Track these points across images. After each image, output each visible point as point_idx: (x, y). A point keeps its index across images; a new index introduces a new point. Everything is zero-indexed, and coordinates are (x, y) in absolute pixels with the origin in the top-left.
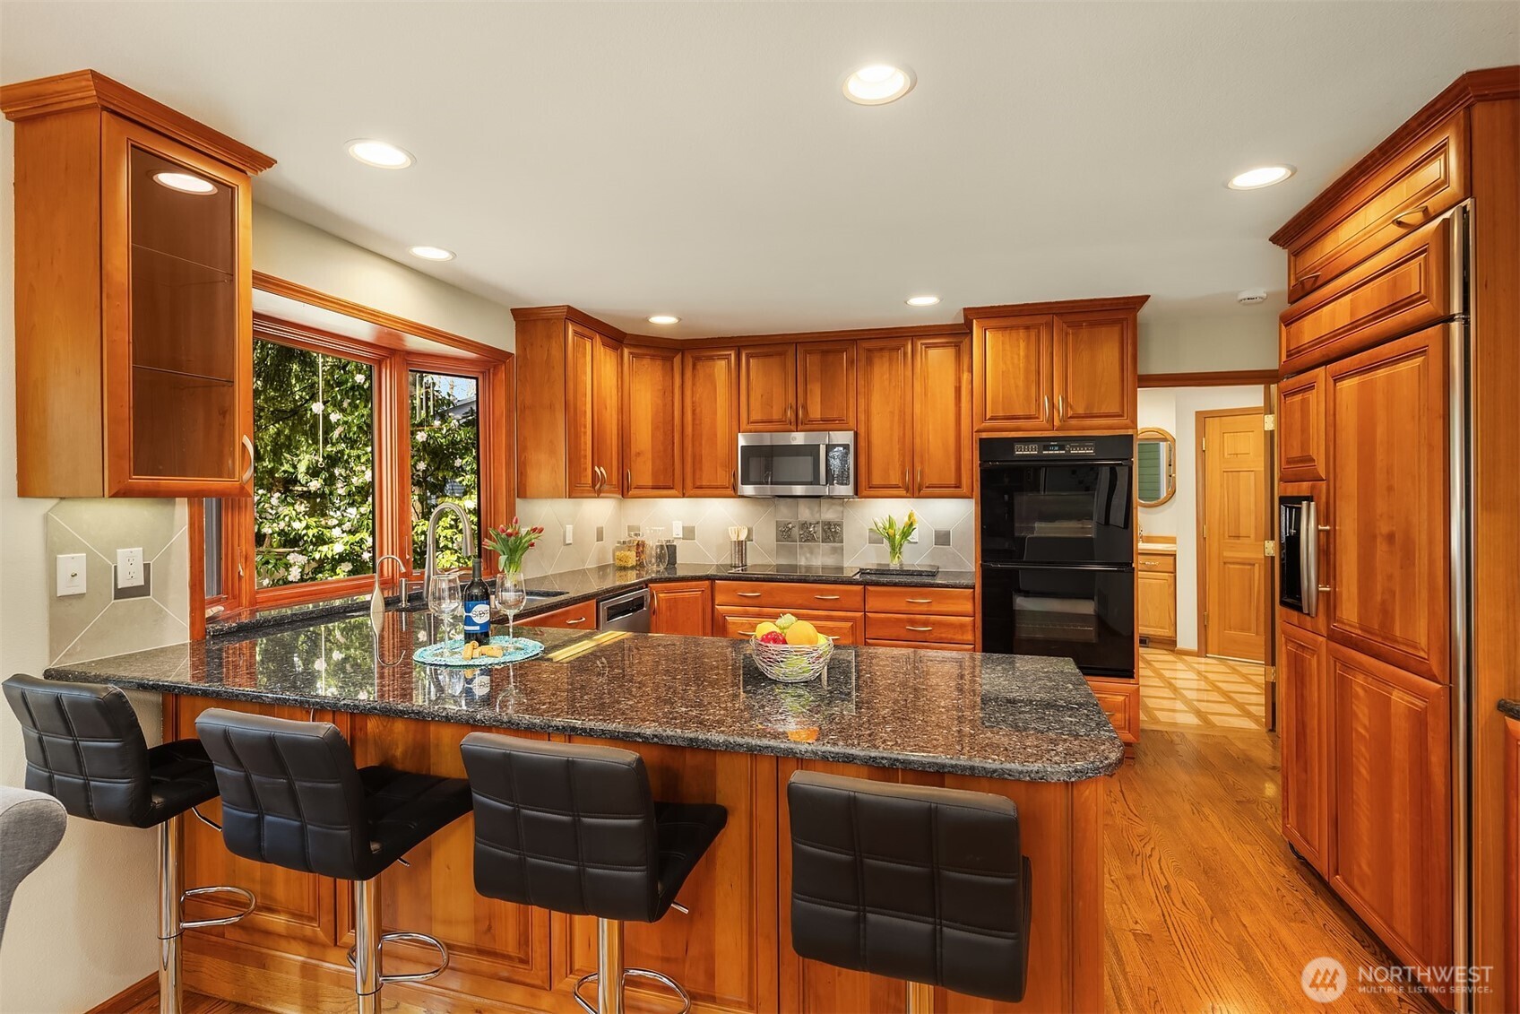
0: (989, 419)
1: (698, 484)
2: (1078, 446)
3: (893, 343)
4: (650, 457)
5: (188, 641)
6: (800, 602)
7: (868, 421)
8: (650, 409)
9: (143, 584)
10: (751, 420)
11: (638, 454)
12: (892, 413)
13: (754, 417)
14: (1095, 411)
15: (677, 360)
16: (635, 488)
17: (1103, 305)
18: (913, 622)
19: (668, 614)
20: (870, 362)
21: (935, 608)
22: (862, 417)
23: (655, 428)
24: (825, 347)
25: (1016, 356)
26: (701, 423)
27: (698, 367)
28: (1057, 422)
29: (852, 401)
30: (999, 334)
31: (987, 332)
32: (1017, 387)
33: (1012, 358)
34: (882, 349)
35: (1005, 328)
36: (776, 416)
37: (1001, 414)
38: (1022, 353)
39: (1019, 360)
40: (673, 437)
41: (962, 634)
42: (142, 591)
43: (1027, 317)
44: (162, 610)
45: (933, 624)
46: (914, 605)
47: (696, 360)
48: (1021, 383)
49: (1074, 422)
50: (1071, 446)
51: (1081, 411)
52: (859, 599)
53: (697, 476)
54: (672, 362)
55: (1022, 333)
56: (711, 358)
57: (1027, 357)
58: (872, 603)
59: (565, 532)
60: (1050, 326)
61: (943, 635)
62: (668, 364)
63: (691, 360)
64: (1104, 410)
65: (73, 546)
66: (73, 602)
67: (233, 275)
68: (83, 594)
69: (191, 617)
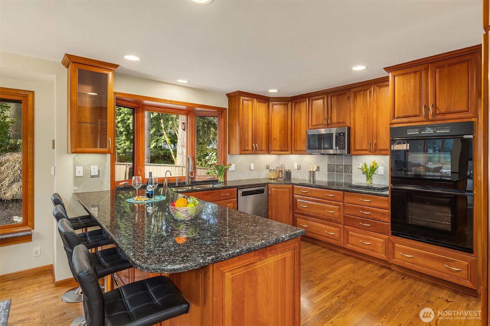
0: (396, 118)
1: (296, 149)
2: (440, 129)
3: (365, 88)
4: (279, 140)
5: (110, 190)
6: (320, 196)
7: (354, 122)
8: (279, 123)
9: (97, 174)
10: (313, 125)
11: (275, 139)
12: (364, 118)
13: (314, 123)
14: (452, 110)
15: (290, 104)
16: (273, 151)
17: (456, 54)
18: (363, 210)
19: (275, 196)
20: (355, 97)
21: (371, 204)
22: (352, 121)
23: (281, 130)
24: (338, 93)
25: (409, 87)
26: (297, 127)
27: (296, 106)
28: (430, 117)
29: (348, 114)
30: (401, 77)
31: (396, 78)
32: (409, 101)
33: (407, 88)
34: (360, 91)
35: (404, 74)
36: (320, 123)
37: (402, 115)
38: (412, 85)
39: (411, 88)
40: (288, 132)
41: (384, 218)
42: (98, 176)
43: (415, 67)
44: (103, 181)
45: (372, 211)
46: (363, 202)
47: (296, 103)
48: (411, 100)
49: (439, 117)
50: (437, 129)
51: (443, 110)
52: (341, 197)
53: (295, 146)
54: (288, 105)
55: (412, 75)
56: (300, 102)
57: (415, 86)
58: (347, 199)
59: (250, 166)
60: (427, 70)
61: (375, 217)
62: (286, 106)
63: (294, 103)
64: (457, 109)
65: (80, 165)
66: (80, 178)
67: (107, 97)
68: (82, 176)
69: (111, 184)
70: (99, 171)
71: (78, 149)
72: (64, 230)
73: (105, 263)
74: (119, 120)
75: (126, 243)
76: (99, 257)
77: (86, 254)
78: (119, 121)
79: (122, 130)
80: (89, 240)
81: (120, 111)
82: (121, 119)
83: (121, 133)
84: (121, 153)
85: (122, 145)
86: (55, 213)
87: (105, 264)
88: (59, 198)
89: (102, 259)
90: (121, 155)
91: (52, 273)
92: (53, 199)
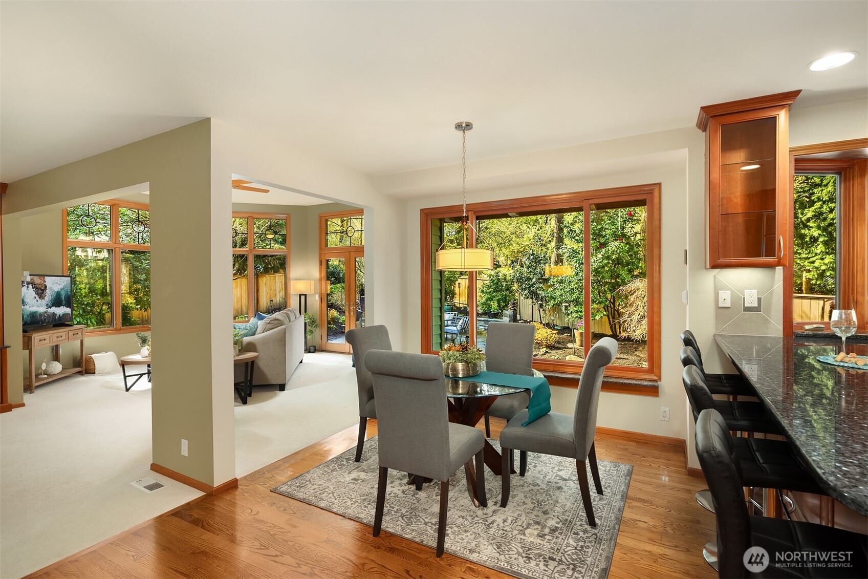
5: (782, 336)
9: (757, 306)
42: (757, 309)
44: (767, 319)
65: (725, 288)
66: (725, 310)
67: (776, 159)
68: (729, 307)
69: (783, 325)
70: (759, 300)
71: (722, 261)
72: (690, 381)
73: (763, 463)
74: (810, 215)
75: (806, 433)
76: (753, 449)
77: (721, 427)
78: (810, 218)
79: (816, 234)
80: (737, 415)
81: (812, 198)
82: (813, 214)
83: (814, 240)
84: (813, 280)
85: (816, 264)
86: (683, 357)
87: (764, 465)
88: (691, 337)
89: (757, 454)
90: (813, 282)
91: (685, 452)
92: (683, 338)
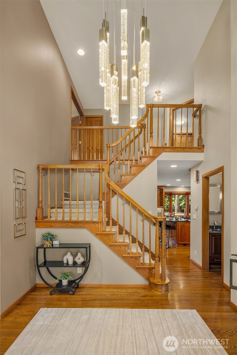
42: (161, 213)
85: (166, 204)
